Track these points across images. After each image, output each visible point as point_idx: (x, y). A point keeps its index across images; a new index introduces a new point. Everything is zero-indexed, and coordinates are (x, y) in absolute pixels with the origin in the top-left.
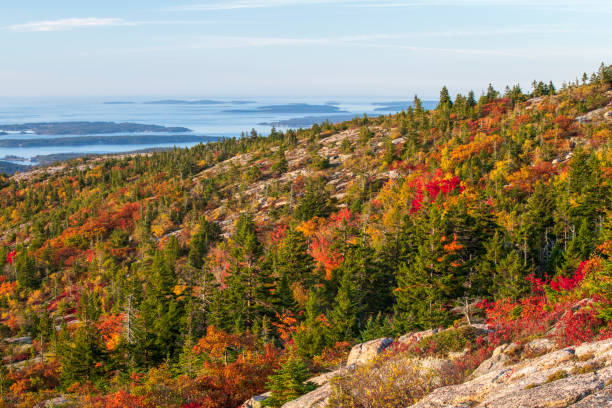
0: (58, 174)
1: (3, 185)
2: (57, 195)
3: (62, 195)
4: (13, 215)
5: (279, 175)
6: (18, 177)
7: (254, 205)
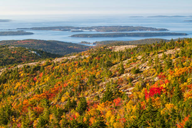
1: (49, 64)
2: (67, 70)
3: (70, 70)
4: (47, 79)
5: (120, 75)
6: (56, 60)
7: (102, 90)
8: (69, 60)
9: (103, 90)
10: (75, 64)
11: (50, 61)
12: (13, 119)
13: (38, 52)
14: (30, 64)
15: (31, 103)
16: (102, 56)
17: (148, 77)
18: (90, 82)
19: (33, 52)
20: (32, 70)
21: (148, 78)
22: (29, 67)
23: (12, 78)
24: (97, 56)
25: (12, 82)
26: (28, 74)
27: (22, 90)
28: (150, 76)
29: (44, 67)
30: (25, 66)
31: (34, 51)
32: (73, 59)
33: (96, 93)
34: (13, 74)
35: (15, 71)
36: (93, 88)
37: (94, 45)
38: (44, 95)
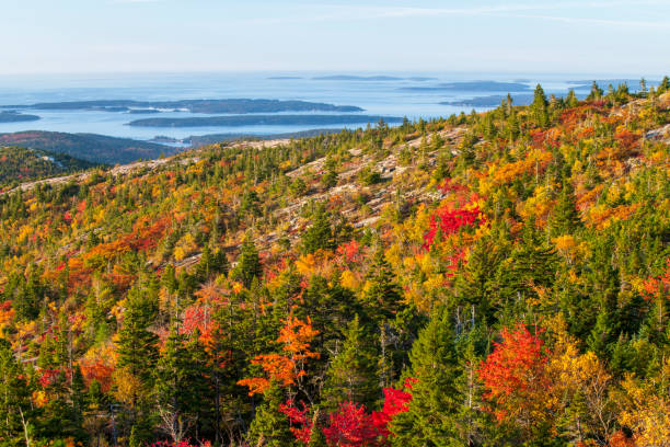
0: (159, 169)
1: (100, 180)
2: (150, 194)
3: (157, 193)
4: (101, 215)
5: (326, 190)
6: (116, 171)
7: (285, 227)
8: (150, 169)
9: (290, 227)
10: (169, 178)
11: (101, 172)
12: (50, 305)
13: (58, 159)
14: (52, 181)
15: (91, 265)
16: (235, 159)
17: (409, 190)
18: (247, 209)
19: (46, 158)
20: (58, 194)
21: (410, 194)
22: (48, 187)
23: (9, 214)
24: (224, 158)
25: (10, 224)
26: (48, 205)
27: (39, 245)
28: (413, 188)
29: (87, 187)
30: (39, 186)
31: (47, 154)
32: (162, 168)
33: (271, 234)
34: (12, 206)
35: (15, 199)
36: (260, 223)
37: (186, 146)
38: (122, 245)
